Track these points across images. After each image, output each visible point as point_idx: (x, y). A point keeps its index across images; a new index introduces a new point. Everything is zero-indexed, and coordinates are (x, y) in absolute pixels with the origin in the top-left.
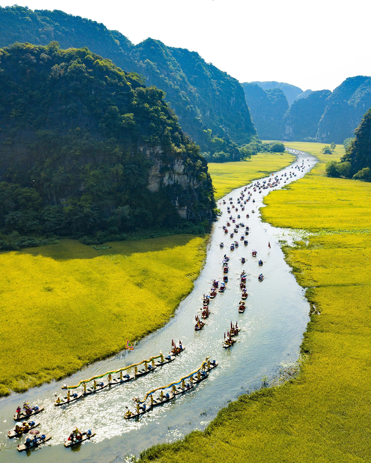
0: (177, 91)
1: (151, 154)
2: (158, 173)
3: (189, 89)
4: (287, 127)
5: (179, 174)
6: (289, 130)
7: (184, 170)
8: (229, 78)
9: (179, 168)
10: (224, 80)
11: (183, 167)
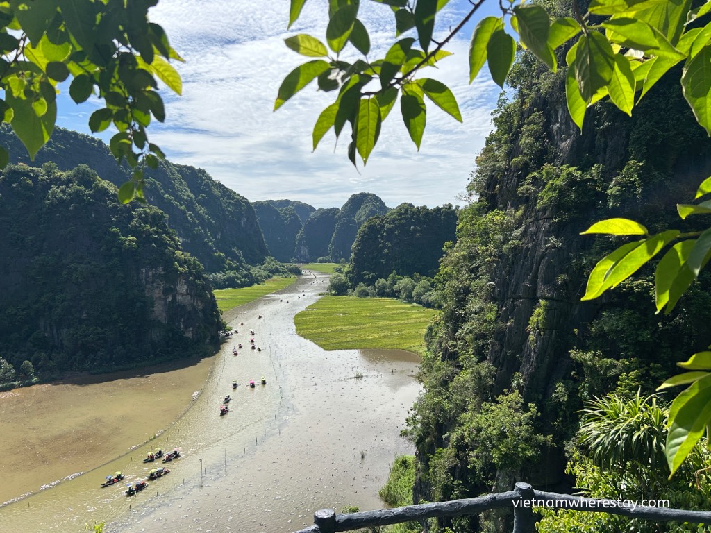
0: (184, 212)
1: (153, 275)
2: (161, 294)
3: (196, 210)
4: (302, 248)
5: (182, 295)
6: (304, 251)
7: (187, 290)
8: (238, 197)
9: (182, 288)
10: (233, 199)
11: (186, 287)
